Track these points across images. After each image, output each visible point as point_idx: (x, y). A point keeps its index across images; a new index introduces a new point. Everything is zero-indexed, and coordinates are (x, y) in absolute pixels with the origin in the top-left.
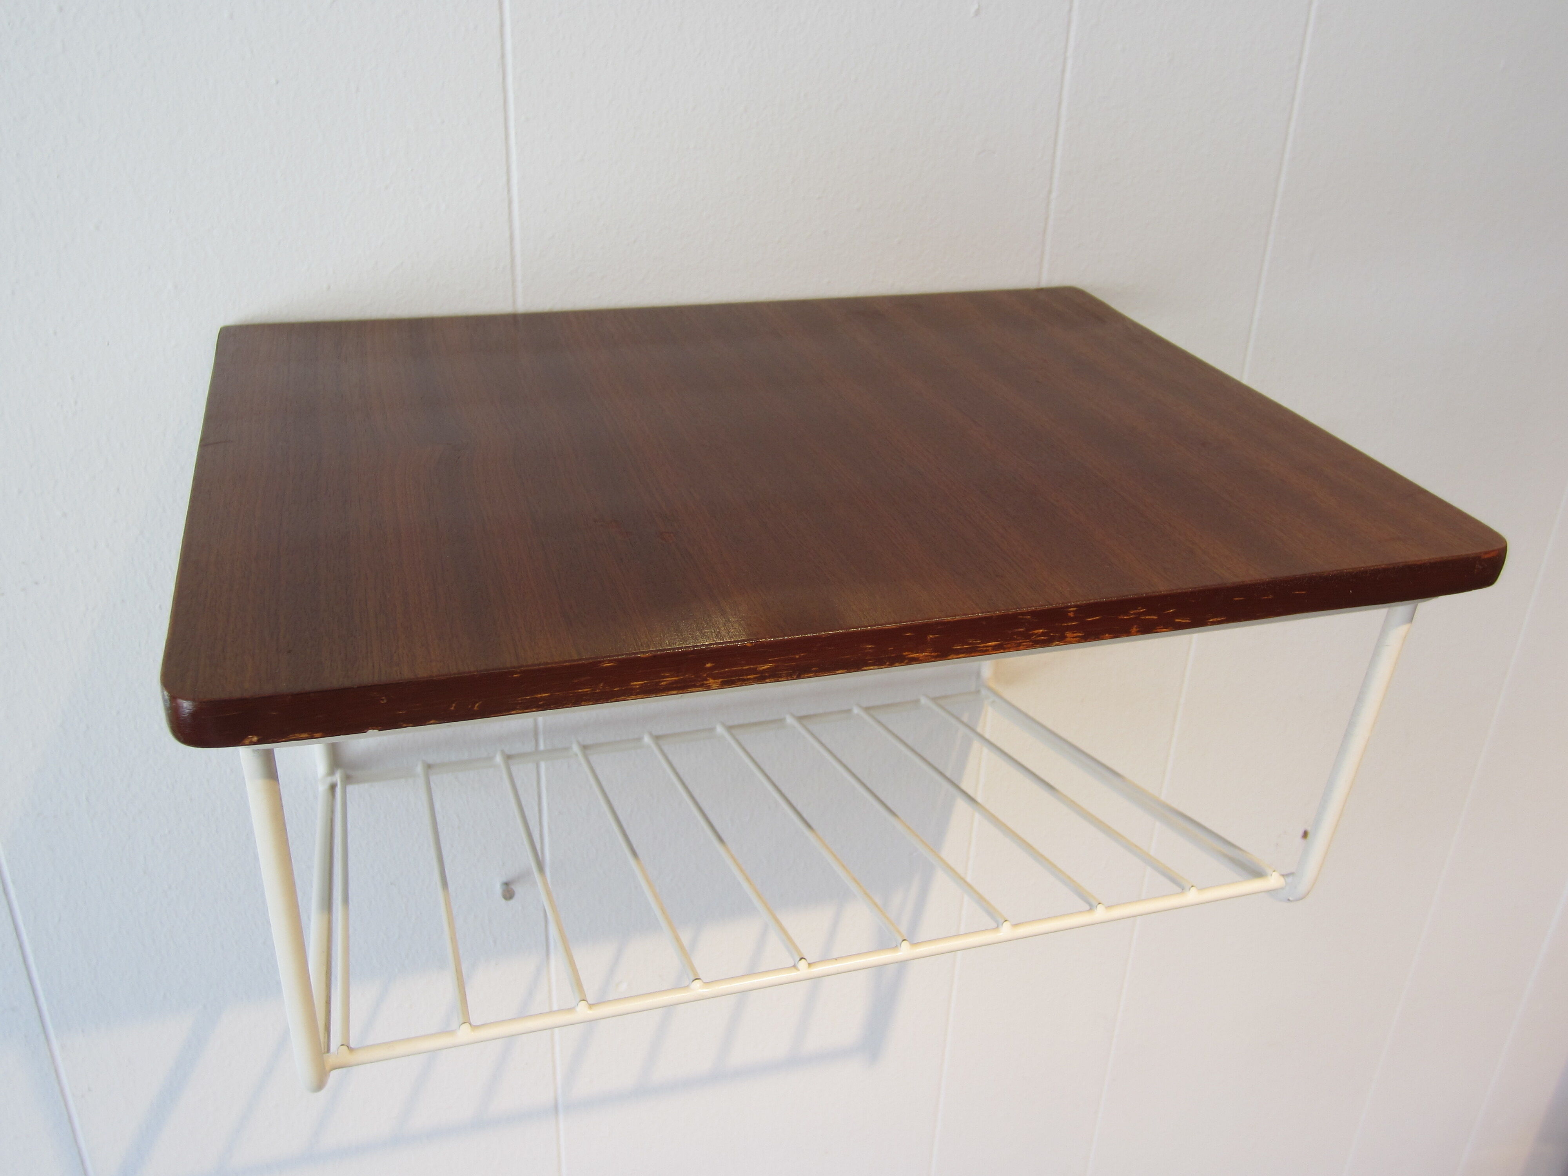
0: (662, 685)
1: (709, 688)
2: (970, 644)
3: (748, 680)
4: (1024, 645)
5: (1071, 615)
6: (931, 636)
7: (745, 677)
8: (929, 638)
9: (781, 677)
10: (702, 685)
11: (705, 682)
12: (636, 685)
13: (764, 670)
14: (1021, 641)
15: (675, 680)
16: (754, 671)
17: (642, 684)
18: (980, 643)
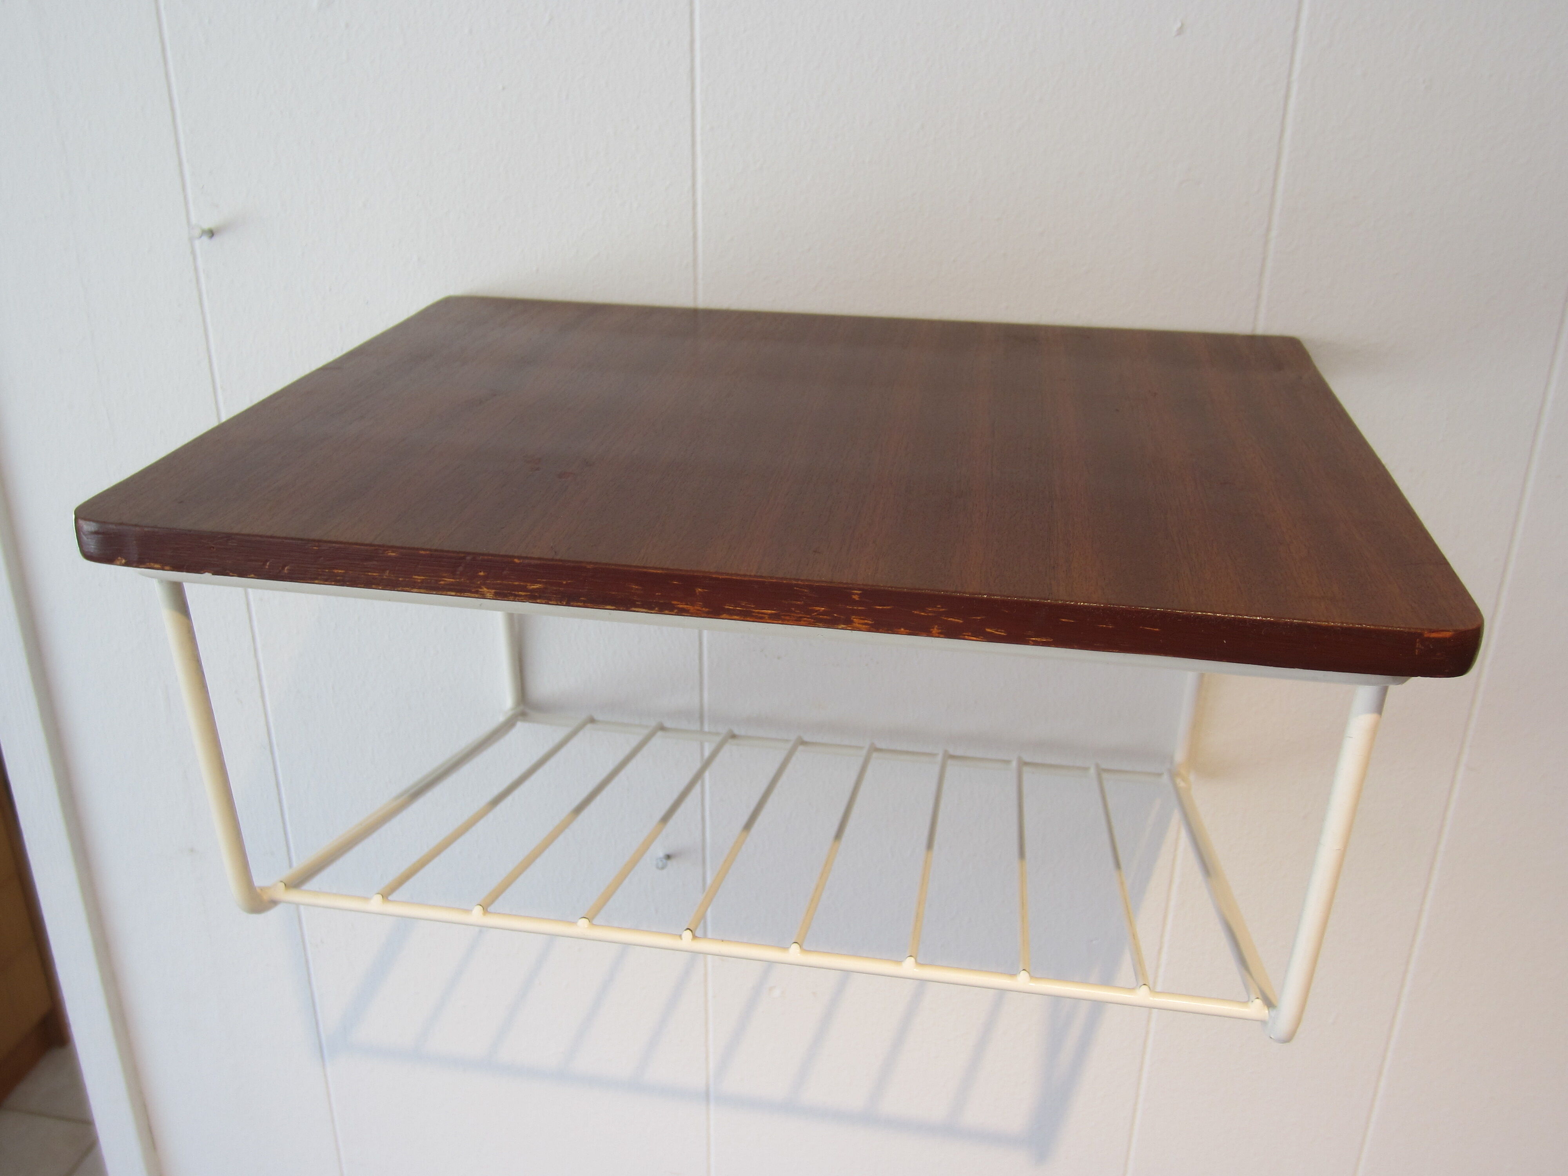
0: (440, 584)
1: (484, 597)
2: (742, 607)
3: (520, 596)
4: (804, 621)
5: (856, 597)
6: (700, 590)
7: (517, 593)
8: (697, 591)
9: (551, 601)
10: (477, 592)
11: (480, 590)
12: (417, 579)
13: (533, 589)
14: (801, 615)
15: (452, 582)
16: (524, 589)
17: (423, 579)
18: (753, 608)
